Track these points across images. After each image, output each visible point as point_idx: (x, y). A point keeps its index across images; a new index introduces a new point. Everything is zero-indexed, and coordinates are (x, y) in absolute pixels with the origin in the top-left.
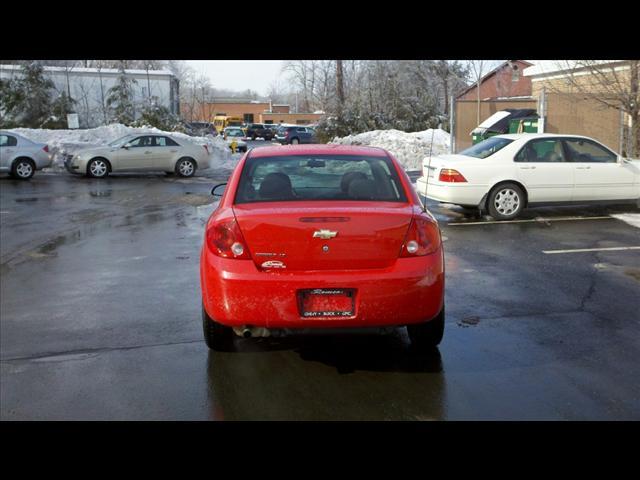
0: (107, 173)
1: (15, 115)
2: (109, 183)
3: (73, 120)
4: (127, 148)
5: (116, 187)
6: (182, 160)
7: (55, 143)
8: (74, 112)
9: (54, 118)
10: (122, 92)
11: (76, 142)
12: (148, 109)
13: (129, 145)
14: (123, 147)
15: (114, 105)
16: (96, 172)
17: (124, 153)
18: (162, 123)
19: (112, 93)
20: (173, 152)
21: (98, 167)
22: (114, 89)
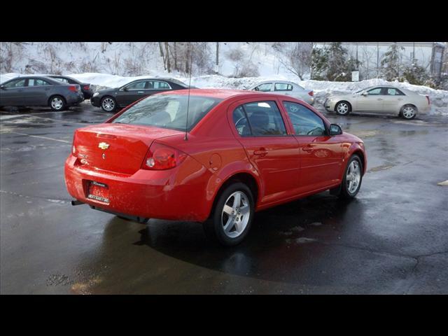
0: (348, 112)
1: (321, 72)
2: (349, 119)
3: (355, 76)
4: (365, 96)
5: (353, 122)
6: (406, 106)
7: (328, 91)
8: (358, 70)
9: (344, 74)
10: (393, 57)
11: (344, 90)
12: (408, 69)
13: (366, 93)
14: (362, 95)
15: (386, 66)
16: (340, 111)
17: (363, 98)
18: (417, 79)
19: (385, 58)
20: (399, 100)
21: (343, 108)
22: (387, 54)
